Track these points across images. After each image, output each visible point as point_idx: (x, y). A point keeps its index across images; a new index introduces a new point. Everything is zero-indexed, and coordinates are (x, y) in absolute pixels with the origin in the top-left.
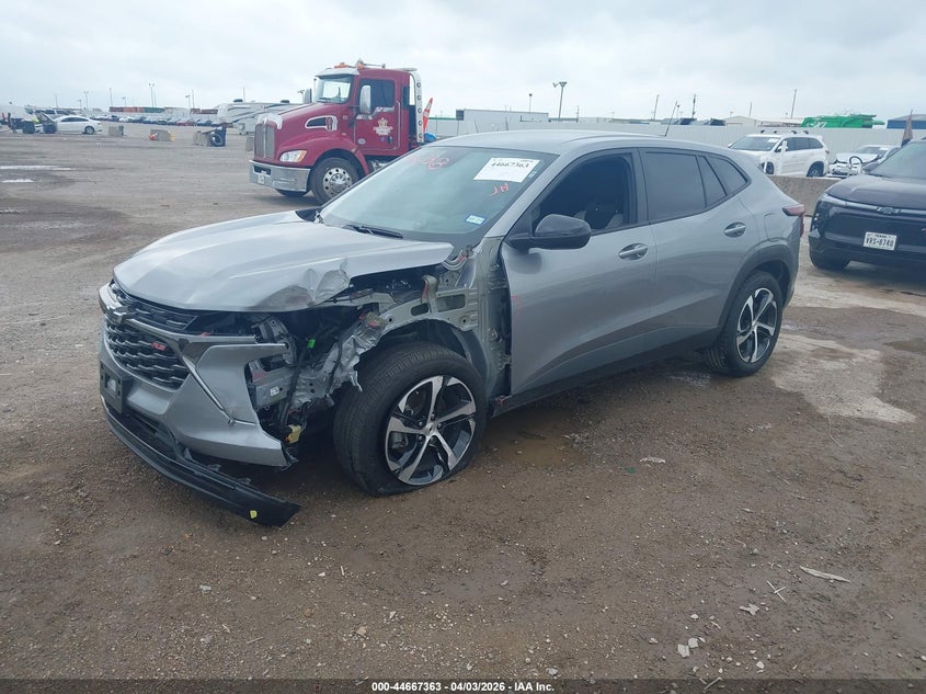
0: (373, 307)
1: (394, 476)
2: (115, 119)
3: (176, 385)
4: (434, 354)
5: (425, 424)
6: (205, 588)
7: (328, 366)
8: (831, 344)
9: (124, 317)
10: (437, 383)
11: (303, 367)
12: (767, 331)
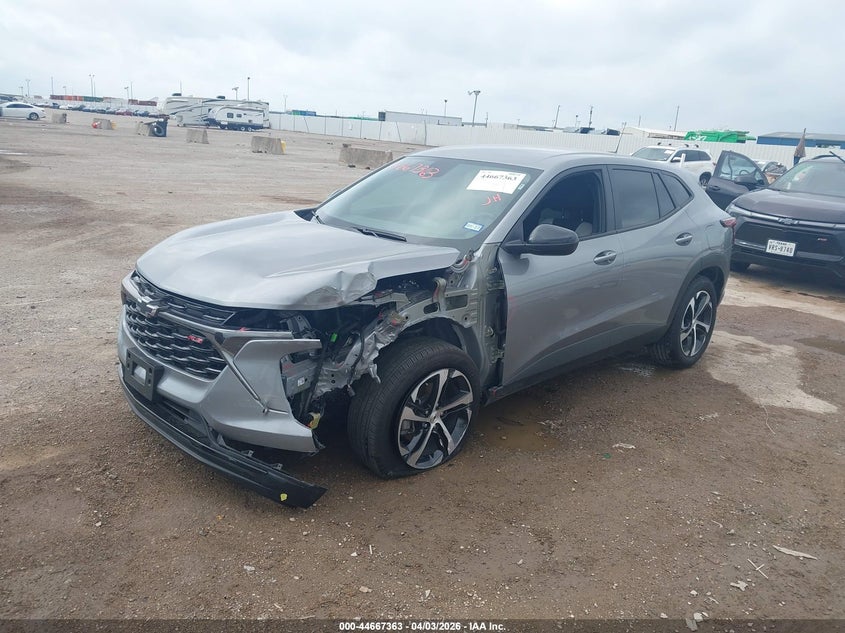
0: (392, 306)
1: (402, 461)
2: (55, 106)
3: (211, 376)
4: (441, 349)
5: (430, 413)
6: (249, 568)
7: (350, 359)
8: (750, 339)
9: (158, 310)
10: (443, 375)
11: (325, 359)
12: (704, 329)
